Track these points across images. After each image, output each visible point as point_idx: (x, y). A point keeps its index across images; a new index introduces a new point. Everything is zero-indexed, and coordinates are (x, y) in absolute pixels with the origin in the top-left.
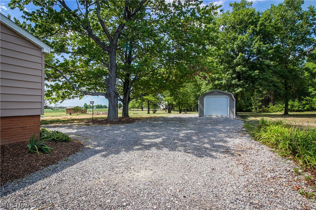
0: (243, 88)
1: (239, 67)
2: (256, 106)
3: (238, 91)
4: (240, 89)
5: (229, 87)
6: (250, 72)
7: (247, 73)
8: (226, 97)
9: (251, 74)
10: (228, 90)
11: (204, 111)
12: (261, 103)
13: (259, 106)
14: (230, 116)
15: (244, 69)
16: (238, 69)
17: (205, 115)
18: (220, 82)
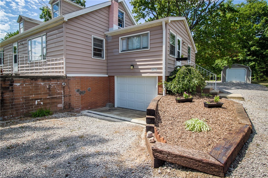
0: (256, 62)
1: (254, 47)
2: (257, 76)
3: (252, 64)
4: (253, 63)
5: (244, 61)
6: (262, 51)
7: (260, 52)
8: (244, 69)
9: (263, 53)
10: (243, 63)
11: (226, 78)
12: (262, 74)
13: (260, 76)
14: (246, 82)
15: (257, 49)
16: (253, 48)
17: (226, 81)
18: (237, 58)
